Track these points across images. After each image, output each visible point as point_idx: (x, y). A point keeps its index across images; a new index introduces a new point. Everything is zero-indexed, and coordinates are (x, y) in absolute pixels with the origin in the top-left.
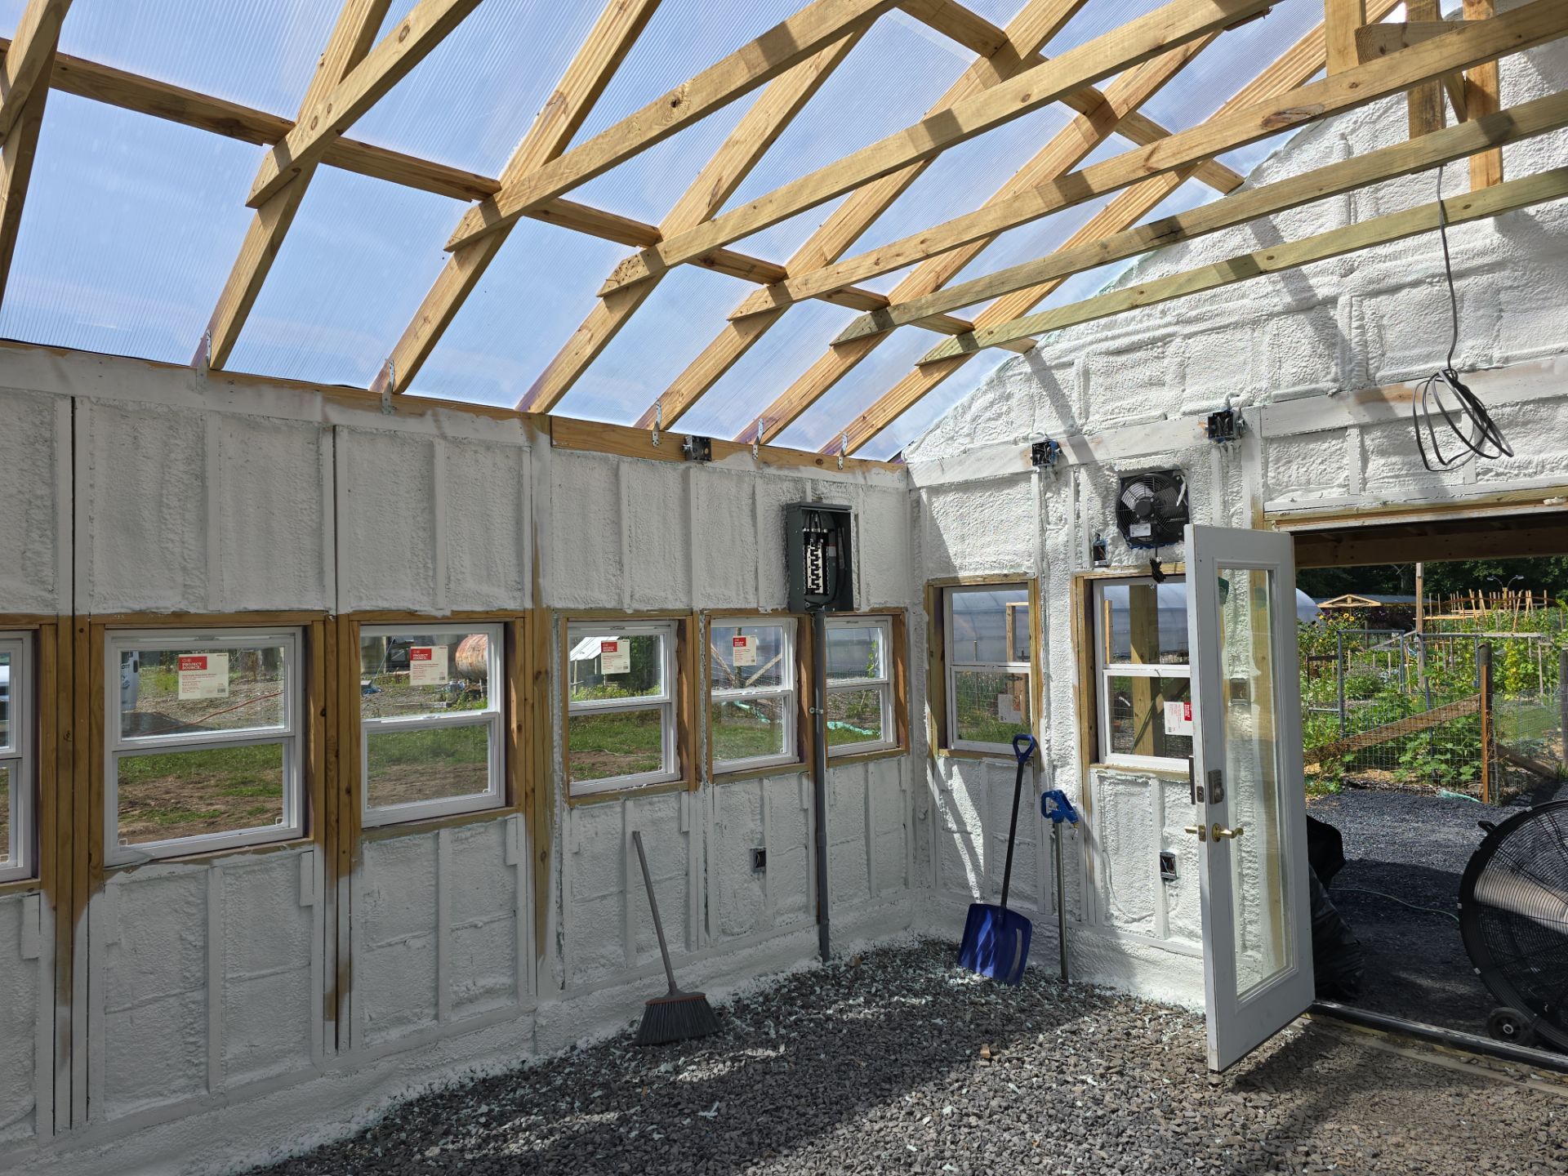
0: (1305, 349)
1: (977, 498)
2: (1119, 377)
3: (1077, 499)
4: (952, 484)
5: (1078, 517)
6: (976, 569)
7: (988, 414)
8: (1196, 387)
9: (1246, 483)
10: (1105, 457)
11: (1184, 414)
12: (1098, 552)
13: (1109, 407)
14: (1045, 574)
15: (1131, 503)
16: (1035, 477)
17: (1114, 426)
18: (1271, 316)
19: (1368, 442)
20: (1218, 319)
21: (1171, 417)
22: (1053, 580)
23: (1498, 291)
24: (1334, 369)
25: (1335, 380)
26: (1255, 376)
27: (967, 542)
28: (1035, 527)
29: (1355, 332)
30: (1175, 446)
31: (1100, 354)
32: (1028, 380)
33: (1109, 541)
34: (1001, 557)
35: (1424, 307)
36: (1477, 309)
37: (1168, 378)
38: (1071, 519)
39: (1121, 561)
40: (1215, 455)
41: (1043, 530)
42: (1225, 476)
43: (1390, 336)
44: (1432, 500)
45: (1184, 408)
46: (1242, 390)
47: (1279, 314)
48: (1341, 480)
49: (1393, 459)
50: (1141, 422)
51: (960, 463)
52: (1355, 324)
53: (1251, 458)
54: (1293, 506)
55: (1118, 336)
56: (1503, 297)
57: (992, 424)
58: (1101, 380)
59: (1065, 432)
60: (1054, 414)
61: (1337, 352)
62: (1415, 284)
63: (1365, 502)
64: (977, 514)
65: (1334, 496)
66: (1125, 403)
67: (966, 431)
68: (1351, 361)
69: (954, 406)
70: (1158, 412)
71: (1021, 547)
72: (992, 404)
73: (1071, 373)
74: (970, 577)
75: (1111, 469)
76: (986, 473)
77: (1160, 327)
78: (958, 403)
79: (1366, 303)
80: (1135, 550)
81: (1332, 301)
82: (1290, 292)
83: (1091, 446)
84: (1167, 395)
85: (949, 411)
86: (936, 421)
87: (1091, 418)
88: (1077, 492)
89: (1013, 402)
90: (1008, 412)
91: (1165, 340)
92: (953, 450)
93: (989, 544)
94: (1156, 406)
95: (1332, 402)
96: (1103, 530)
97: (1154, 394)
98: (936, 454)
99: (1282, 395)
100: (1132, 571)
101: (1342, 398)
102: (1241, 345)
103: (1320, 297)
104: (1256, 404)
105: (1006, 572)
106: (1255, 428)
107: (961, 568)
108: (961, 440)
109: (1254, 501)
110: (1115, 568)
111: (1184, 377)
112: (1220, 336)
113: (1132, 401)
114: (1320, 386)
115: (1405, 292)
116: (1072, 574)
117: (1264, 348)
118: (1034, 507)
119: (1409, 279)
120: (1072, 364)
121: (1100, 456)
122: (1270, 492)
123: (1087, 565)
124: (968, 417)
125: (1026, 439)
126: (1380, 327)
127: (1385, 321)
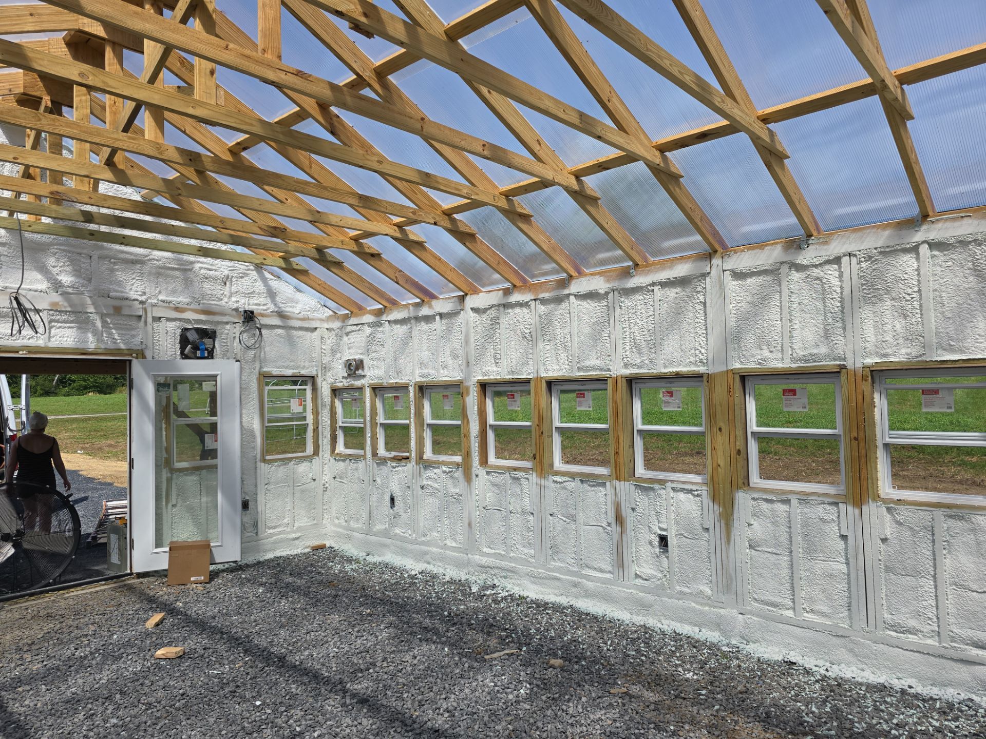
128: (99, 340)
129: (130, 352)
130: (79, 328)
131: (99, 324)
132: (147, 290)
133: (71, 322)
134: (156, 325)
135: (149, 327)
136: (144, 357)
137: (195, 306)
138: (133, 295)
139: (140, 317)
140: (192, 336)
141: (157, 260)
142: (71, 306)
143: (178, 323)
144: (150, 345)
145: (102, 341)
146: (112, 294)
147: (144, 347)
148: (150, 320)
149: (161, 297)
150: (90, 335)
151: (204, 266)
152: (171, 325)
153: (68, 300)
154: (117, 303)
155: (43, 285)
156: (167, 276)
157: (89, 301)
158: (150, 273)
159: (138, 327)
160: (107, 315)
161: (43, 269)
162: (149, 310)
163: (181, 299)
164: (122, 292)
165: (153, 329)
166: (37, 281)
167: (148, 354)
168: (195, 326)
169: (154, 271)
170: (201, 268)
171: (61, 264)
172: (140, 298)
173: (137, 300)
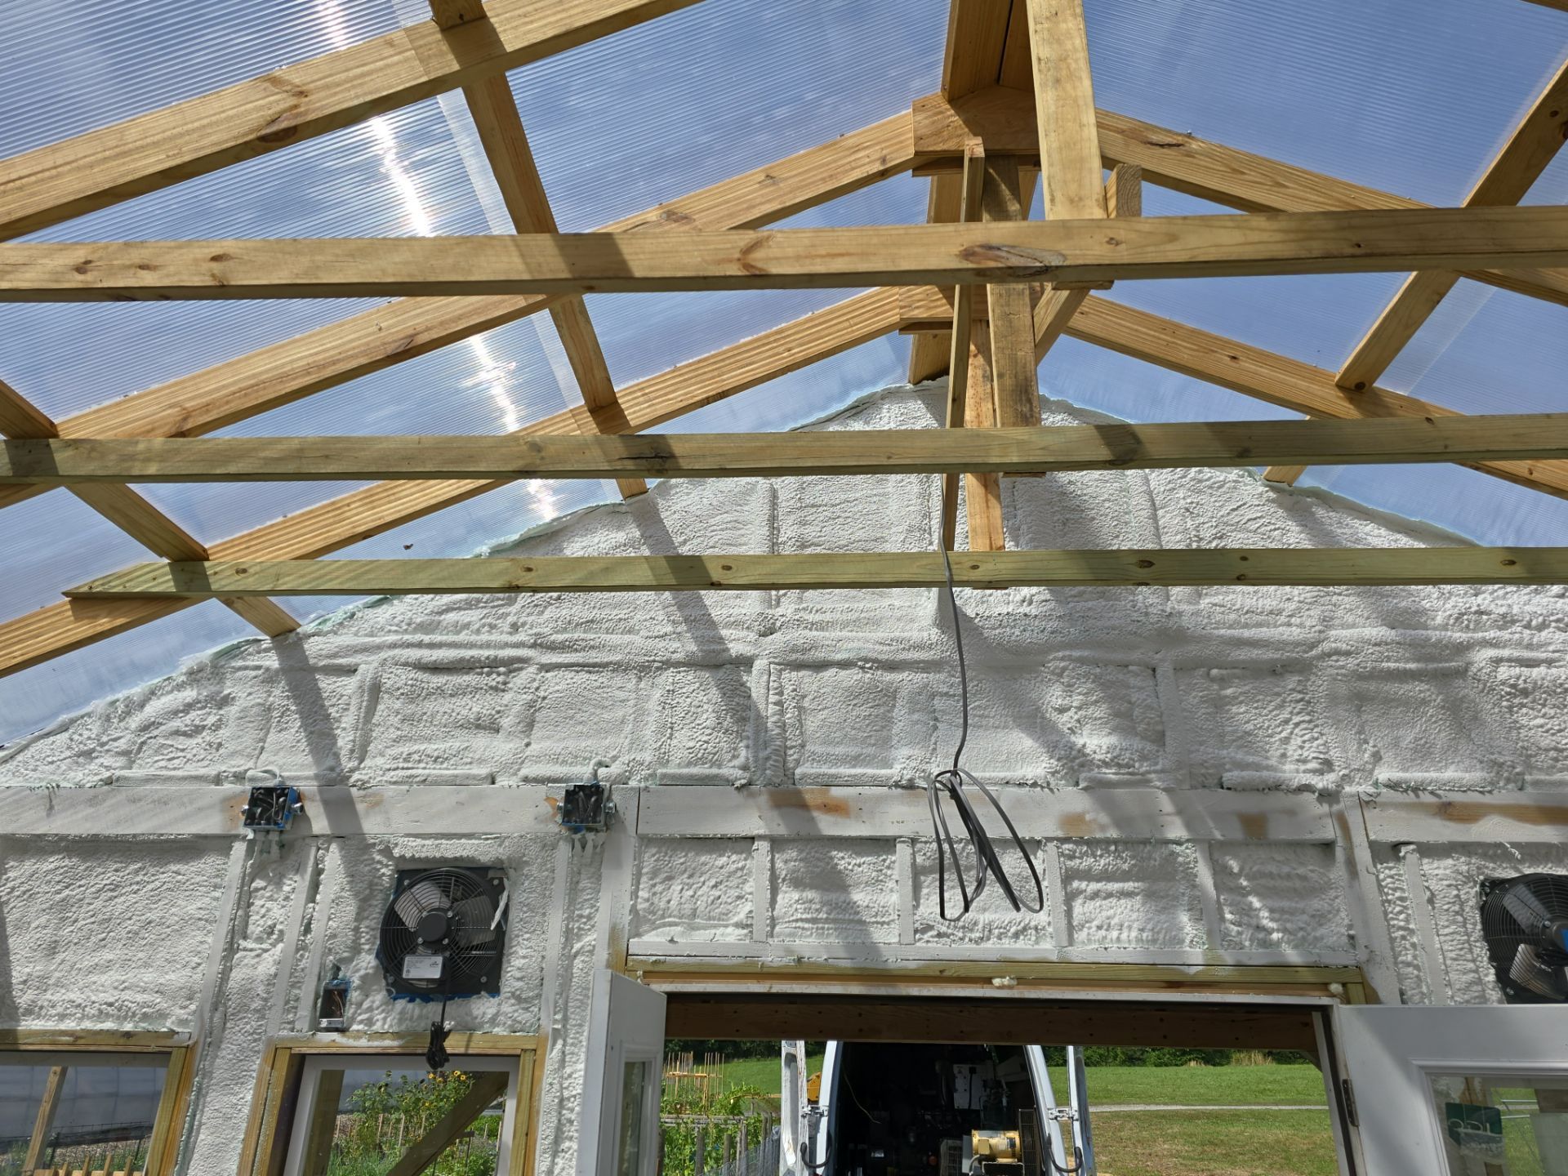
0: (708, 718)
1: (108, 873)
2: (430, 706)
3: (312, 898)
4: (63, 838)
5: (307, 930)
6: (62, 1017)
7: (176, 724)
8: (546, 744)
9: (604, 903)
10: (383, 830)
11: (526, 780)
12: (332, 1001)
13: (405, 749)
14: (212, 1038)
15: (410, 916)
16: (239, 849)
17: (407, 781)
18: (667, 664)
19: (779, 864)
20: (593, 653)
21: (502, 781)
22: (227, 1051)
23: (933, 696)
24: (743, 753)
25: (745, 768)
26: (636, 743)
27: (59, 957)
28: (214, 940)
29: (772, 709)
30: (503, 827)
31: (406, 664)
32: (270, 678)
33: (356, 982)
34: (126, 995)
35: (853, 695)
36: (912, 712)
37: (506, 722)
38: (293, 933)
39: (370, 1022)
40: (564, 850)
41: (231, 949)
42: (573, 890)
43: (812, 724)
44: (861, 962)
45: (524, 772)
46: (615, 758)
47: (677, 664)
48: (741, 916)
49: (810, 894)
50: (453, 782)
51: (93, 801)
52: (773, 698)
53: (618, 864)
54: (672, 949)
55: (440, 645)
56: (938, 703)
57: (181, 742)
58: (398, 705)
59: (317, 777)
60: (303, 744)
61: (749, 730)
62: (845, 665)
63: (772, 957)
64: (98, 904)
65: (731, 939)
66: (431, 748)
67: (122, 744)
68: (766, 745)
69: (110, 698)
70: (483, 771)
71: (175, 978)
72: (188, 707)
73: (350, 684)
74: (44, 1033)
75: (387, 852)
76: (143, 826)
77: (506, 645)
78: (120, 695)
79: (786, 675)
80: (401, 1004)
81: (746, 662)
82: (695, 638)
83: (360, 807)
84: (501, 747)
85: (99, 705)
86: (64, 717)
87: (367, 762)
88: (315, 886)
89: (232, 711)
90: (217, 727)
91: (513, 665)
92: (88, 775)
93: (108, 966)
94: (481, 761)
95: (737, 798)
96: (349, 960)
97: (481, 742)
98: (44, 776)
99: (673, 777)
100: (388, 1043)
101: (752, 795)
102: (621, 695)
103: (733, 653)
104: (633, 783)
105: (128, 1027)
106: (629, 817)
107: (29, 1012)
108: (107, 760)
109: (614, 935)
110: (359, 1035)
111: (531, 725)
112: (593, 677)
113: (442, 746)
114: (725, 771)
115: (832, 671)
116: (270, 1040)
117: (652, 705)
118: (225, 904)
119: (839, 657)
120: (351, 671)
121: (372, 826)
122: (640, 921)
123: (303, 1025)
124: (135, 721)
125: (239, 777)
126: (801, 709)
127: (806, 703)
128: (1215, 934)
129: (1321, 975)
130: (1149, 895)
131: (1205, 877)
132: (1334, 754)
133: (1125, 876)
134: (1386, 871)
135: (1367, 881)
136: (1371, 997)
137: (1506, 796)
138: (1294, 773)
139: (1328, 846)
140: (1523, 909)
141: (1348, 654)
142: (1118, 823)
143: (1462, 864)
144: (1381, 946)
145: (1226, 935)
146: (1231, 776)
147: (1362, 955)
148: (1363, 855)
149: (1383, 774)
150: (1184, 918)
151: (1505, 653)
152: (1440, 870)
153: (1108, 805)
154: (1251, 804)
155: (1039, 767)
156: (1389, 702)
157: (1166, 804)
158: (1333, 700)
159: (1328, 886)
160: (1226, 846)
161: (1035, 722)
162: (1354, 818)
163: (1450, 774)
164: (1257, 767)
165: (1380, 887)
166: (1023, 758)
167: (1383, 981)
168: (1528, 871)
169: (1343, 690)
170: (1498, 661)
171: (1077, 700)
172: (1320, 782)
173: (1307, 788)
